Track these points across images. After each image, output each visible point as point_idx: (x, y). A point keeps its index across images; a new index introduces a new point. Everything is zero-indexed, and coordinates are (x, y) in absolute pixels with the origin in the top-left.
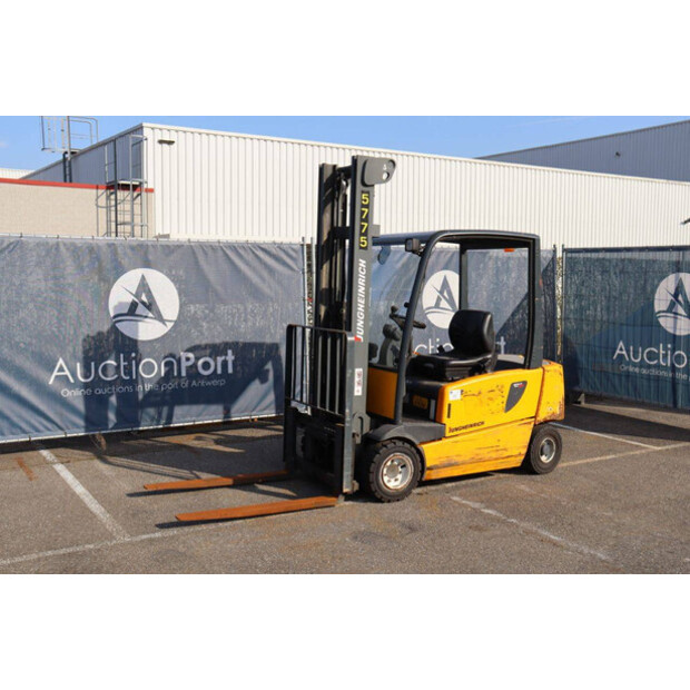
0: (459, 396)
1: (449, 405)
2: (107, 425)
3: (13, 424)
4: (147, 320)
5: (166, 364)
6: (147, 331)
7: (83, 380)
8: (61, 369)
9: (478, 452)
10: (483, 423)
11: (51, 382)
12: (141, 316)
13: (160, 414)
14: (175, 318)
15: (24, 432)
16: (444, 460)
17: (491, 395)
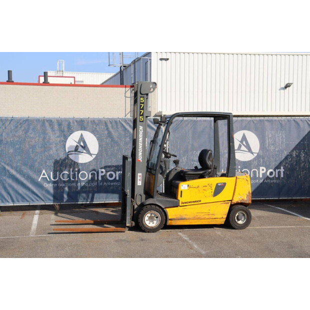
0: (187, 188)
1: (181, 192)
2: (63, 200)
3: (23, 197)
4: (83, 154)
5: (92, 174)
6: (83, 159)
7: (53, 179)
8: (44, 175)
9: (197, 214)
10: (200, 201)
11: (39, 180)
12: (80, 152)
13: (88, 197)
14: (96, 153)
15: (27, 201)
16: (178, 217)
17: (205, 188)
